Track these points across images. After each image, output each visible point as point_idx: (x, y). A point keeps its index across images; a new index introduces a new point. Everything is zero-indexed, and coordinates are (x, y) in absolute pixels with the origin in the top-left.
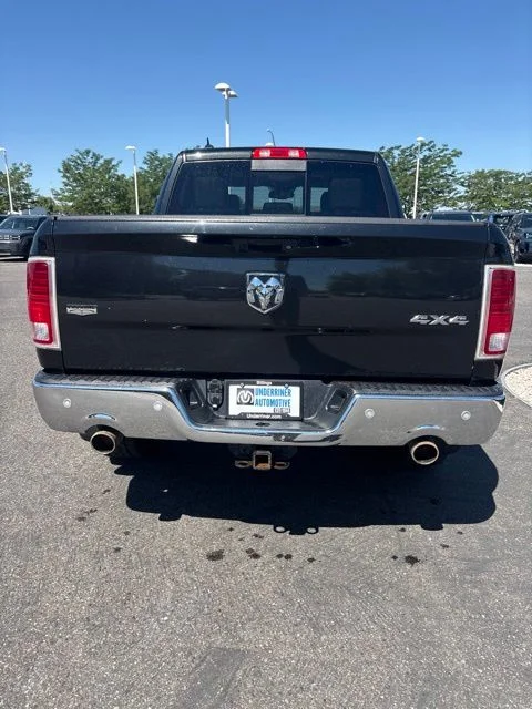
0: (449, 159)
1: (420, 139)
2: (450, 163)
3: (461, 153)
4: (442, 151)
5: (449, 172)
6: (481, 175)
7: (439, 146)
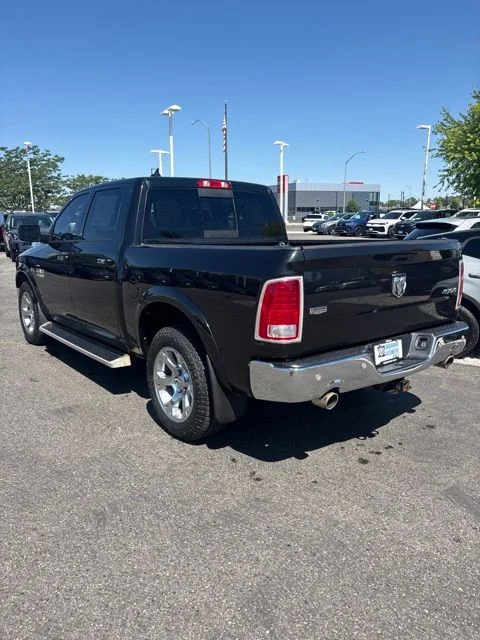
0: (53, 163)
1: (27, 143)
2: (55, 167)
3: (63, 159)
4: (46, 156)
5: (55, 174)
6: (82, 178)
7: (42, 151)
